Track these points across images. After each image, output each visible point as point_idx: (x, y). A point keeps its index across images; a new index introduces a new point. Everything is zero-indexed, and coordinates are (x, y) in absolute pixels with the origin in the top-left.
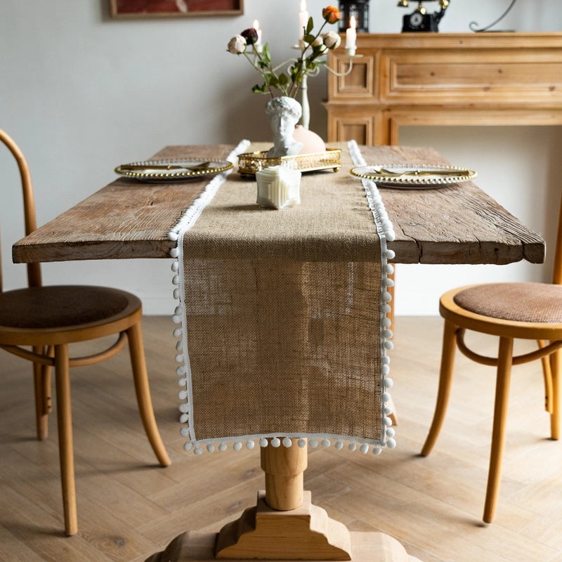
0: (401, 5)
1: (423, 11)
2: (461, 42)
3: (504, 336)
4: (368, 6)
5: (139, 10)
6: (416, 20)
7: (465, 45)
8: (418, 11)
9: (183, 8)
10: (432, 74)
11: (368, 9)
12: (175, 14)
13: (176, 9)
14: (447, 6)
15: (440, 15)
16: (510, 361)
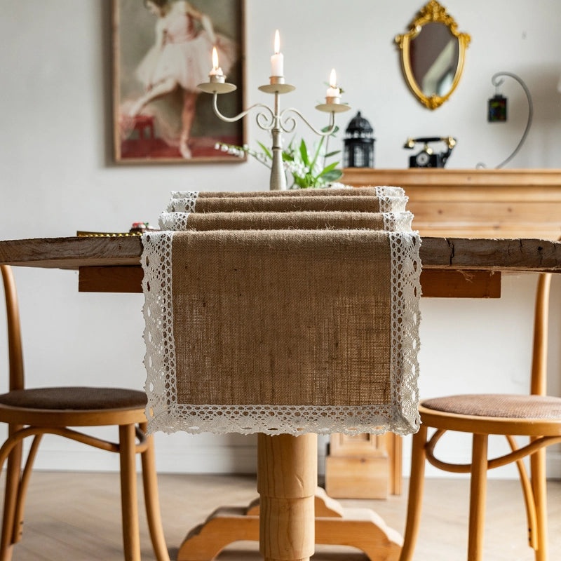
0: (407, 147)
1: (430, 151)
2: (469, 179)
3: (478, 433)
4: (373, 147)
5: (143, 155)
6: (423, 159)
7: (474, 181)
8: (424, 152)
9: (187, 154)
10: (440, 212)
11: (373, 150)
12: (178, 160)
13: (180, 155)
14: (454, 146)
15: (447, 155)
16: (485, 464)
